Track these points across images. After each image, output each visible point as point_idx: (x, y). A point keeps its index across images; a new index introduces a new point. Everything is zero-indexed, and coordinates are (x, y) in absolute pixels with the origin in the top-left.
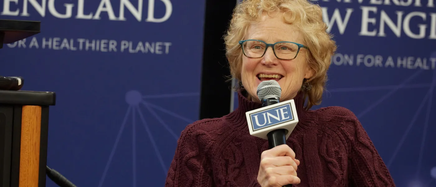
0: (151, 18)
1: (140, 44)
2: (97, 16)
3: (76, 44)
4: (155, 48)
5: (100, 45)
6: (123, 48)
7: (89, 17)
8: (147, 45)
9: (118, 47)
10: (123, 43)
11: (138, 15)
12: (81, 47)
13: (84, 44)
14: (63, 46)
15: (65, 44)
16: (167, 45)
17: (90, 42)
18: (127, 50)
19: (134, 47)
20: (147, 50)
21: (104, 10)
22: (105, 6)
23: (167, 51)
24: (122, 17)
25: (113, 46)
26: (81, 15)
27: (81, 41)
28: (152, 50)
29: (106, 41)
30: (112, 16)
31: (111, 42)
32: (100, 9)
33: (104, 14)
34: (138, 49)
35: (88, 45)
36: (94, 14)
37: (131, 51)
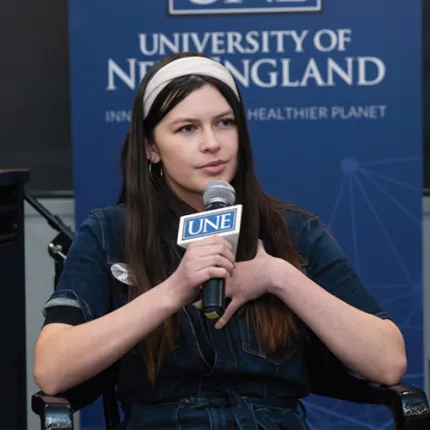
0: (362, 81)
1: (353, 109)
2: (304, 83)
3: (284, 113)
4: (370, 112)
5: (310, 113)
6: (334, 114)
7: (296, 84)
8: (360, 109)
9: (329, 113)
10: (334, 109)
11: (348, 79)
12: (289, 116)
13: (292, 113)
14: (269, 116)
15: (272, 113)
16: (382, 108)
17: (299, 110)
18: (338, 116)
19: (346, 113)
20: (360, 116)
21: (312, 75)
22: (311, 72)
23: (382, 114)
24: (330, 82)
25: (323, 112)
26: (286, 83)
27: (289, 109)
28: (366, 115)
29: (315, 108)
30: (320, 82)
31: (321, 109)
32: (307, 75)
33: (312, 81)
34: (350, 114)
35: (296, 114)
36: (300, 81)
37: (343, 116)
